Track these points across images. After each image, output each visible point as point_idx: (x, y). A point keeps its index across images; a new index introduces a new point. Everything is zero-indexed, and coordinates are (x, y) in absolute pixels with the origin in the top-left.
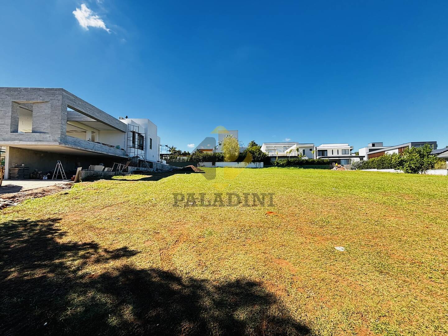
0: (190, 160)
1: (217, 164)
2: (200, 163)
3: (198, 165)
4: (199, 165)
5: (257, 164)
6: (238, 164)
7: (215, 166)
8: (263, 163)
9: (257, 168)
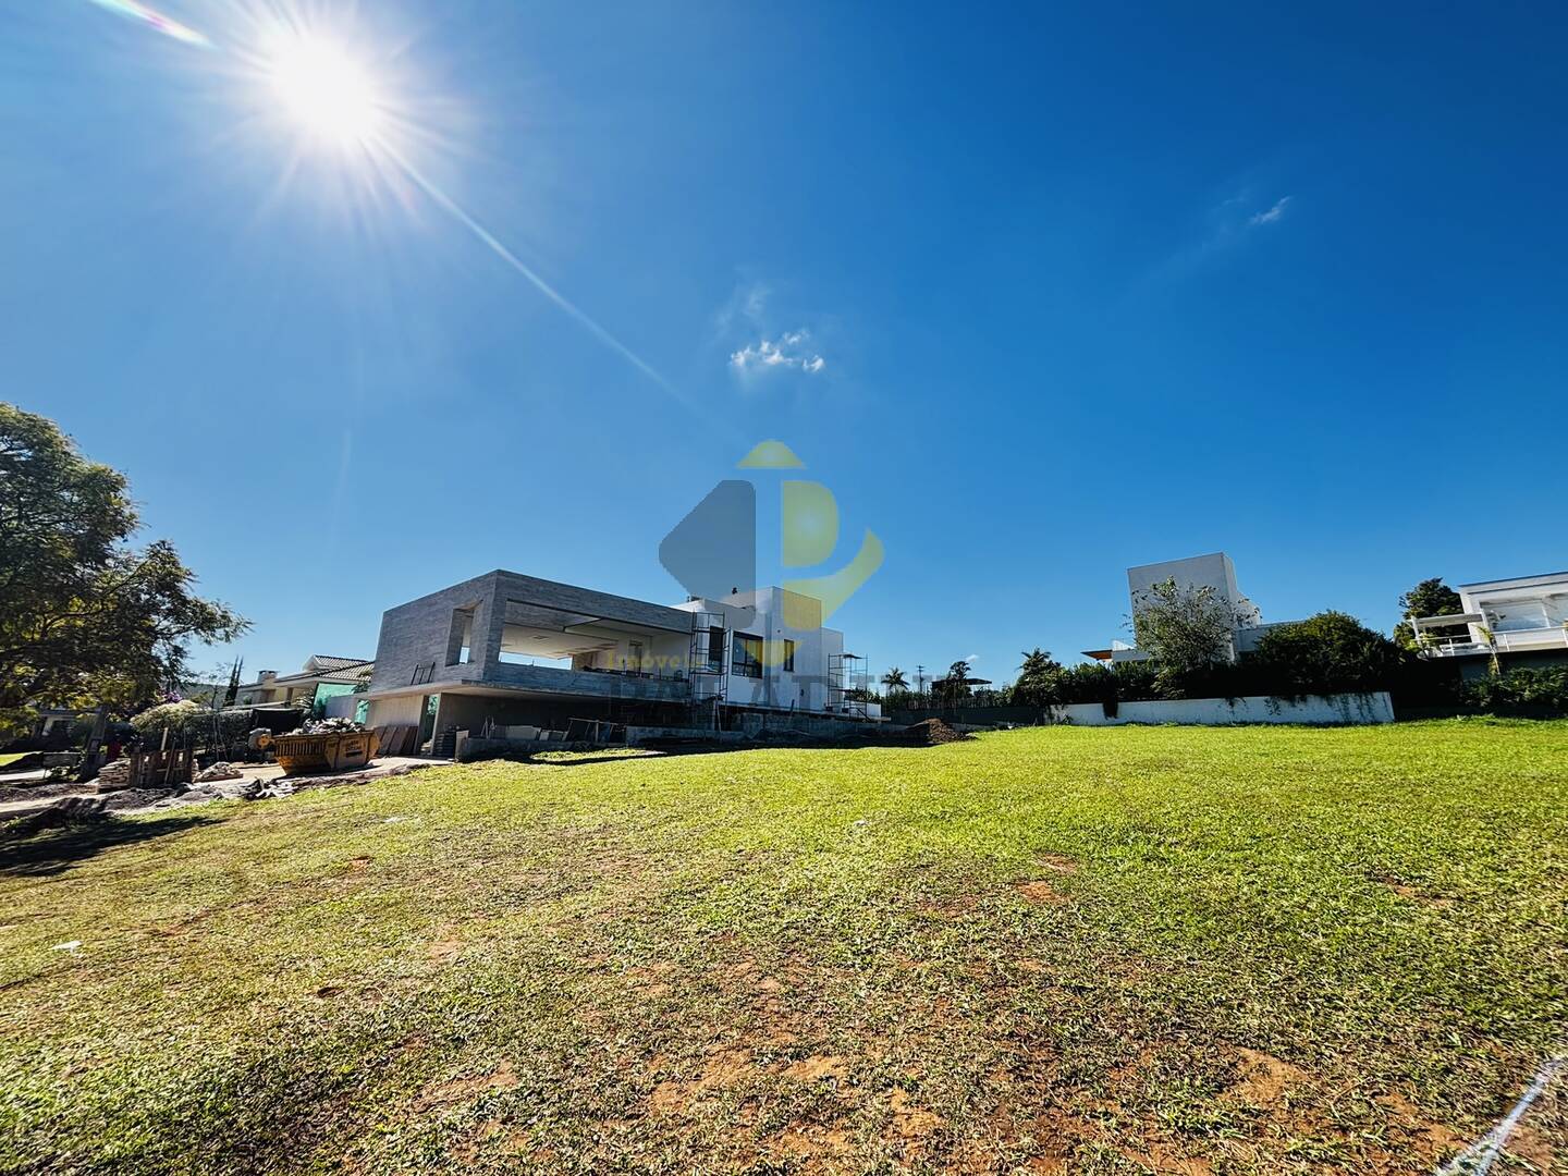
0: (1013, 699)
1: (1127, 709)
2: (1052, 707)
3: (1046, 716)
4: (1051, 717)
5: (1345, 703)
6: (1232, 704)
7: (1117, 721)
8: (1387, 695)
9: (1348, 723)
